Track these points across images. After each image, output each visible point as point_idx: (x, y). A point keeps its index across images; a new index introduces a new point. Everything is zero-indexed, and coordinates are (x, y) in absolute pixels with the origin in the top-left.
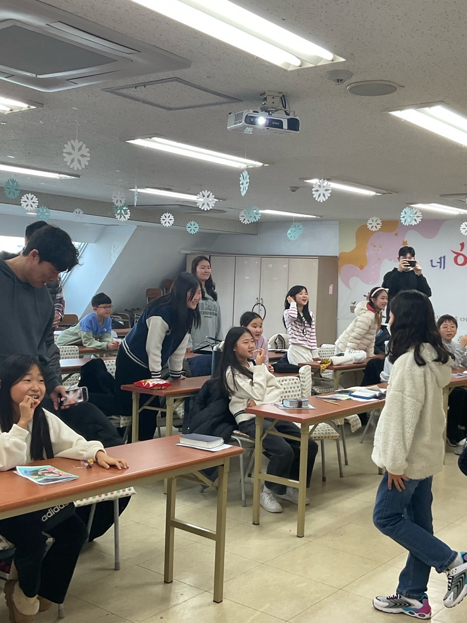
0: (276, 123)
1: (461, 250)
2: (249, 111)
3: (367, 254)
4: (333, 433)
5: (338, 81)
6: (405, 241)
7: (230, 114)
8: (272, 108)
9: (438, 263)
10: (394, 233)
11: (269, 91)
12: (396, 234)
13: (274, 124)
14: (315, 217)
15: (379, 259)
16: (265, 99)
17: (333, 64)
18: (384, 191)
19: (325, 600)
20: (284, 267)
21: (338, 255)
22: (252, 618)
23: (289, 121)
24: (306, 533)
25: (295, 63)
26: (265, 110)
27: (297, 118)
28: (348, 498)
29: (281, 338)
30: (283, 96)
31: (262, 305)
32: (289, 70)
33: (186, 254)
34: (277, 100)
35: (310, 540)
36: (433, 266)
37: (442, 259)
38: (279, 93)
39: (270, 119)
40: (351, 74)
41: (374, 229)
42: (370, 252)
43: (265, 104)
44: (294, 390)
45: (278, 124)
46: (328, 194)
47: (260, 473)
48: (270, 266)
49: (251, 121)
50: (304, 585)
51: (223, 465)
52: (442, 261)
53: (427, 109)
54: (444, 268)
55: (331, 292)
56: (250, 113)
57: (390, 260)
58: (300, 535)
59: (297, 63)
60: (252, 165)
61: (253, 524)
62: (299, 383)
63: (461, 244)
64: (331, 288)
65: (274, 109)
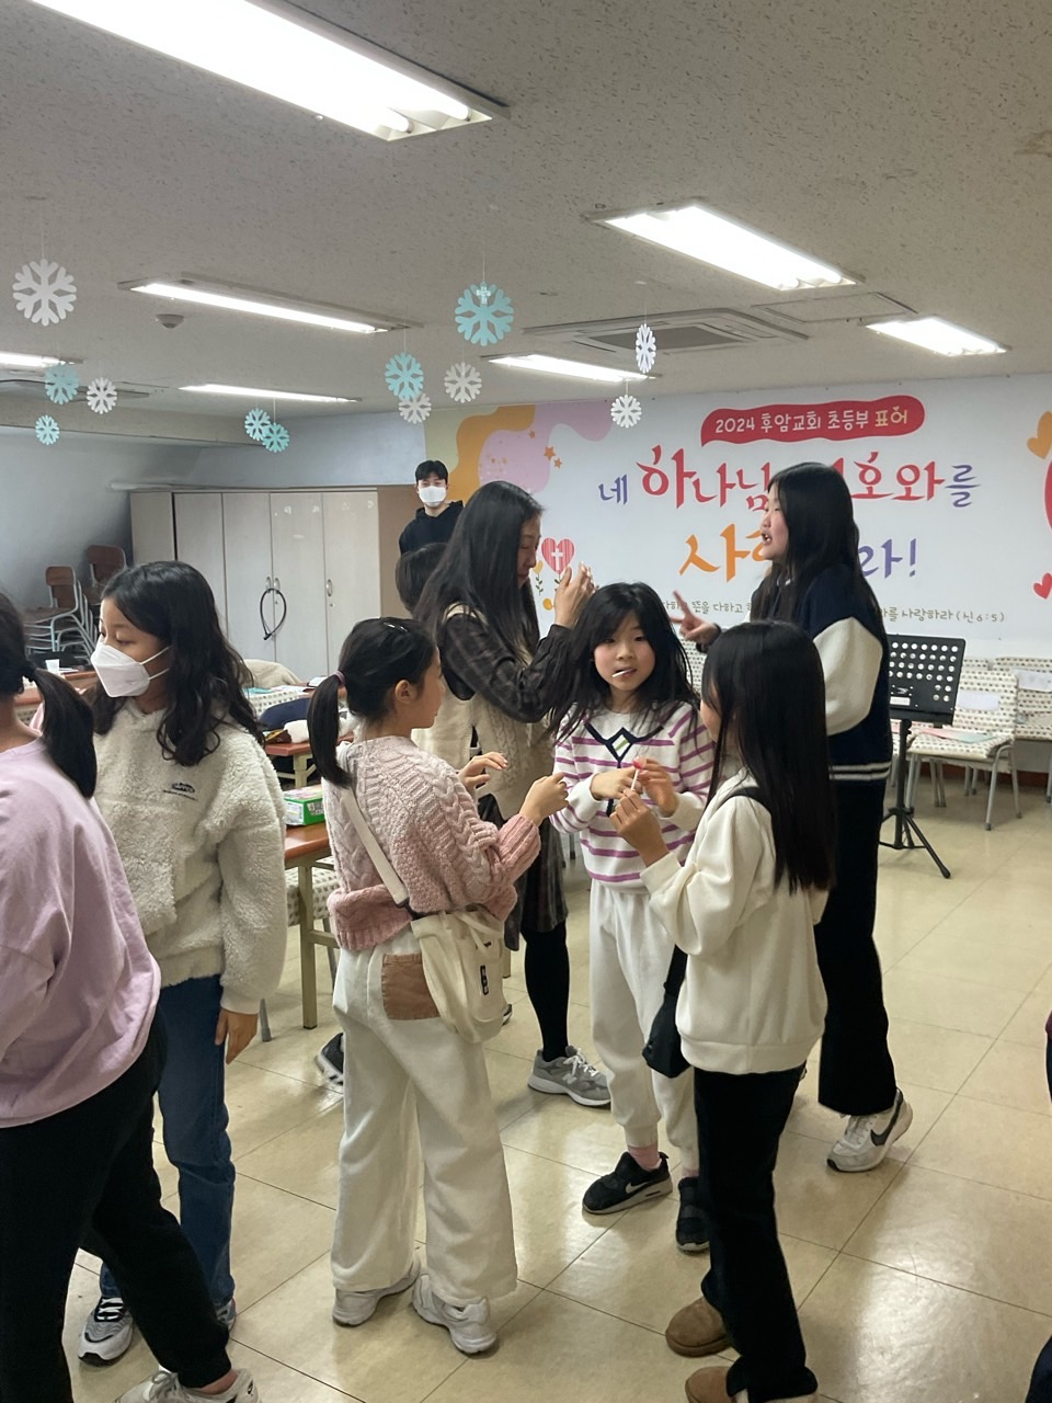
1: (655, 463)
6: (549, 447)
9: (613, 490)
10: (528, 431)
12: (532, 435)
14: (344, 400)
18: (393, 325)
20: (314, 511)
31: (278, 592)
33: (129, 493)
36: (604, 498)
37: (622, 482)
42: (486, 473)
48: (288, 510)
52: (621, 486)
54: (625, 501)
63: (654, 450)
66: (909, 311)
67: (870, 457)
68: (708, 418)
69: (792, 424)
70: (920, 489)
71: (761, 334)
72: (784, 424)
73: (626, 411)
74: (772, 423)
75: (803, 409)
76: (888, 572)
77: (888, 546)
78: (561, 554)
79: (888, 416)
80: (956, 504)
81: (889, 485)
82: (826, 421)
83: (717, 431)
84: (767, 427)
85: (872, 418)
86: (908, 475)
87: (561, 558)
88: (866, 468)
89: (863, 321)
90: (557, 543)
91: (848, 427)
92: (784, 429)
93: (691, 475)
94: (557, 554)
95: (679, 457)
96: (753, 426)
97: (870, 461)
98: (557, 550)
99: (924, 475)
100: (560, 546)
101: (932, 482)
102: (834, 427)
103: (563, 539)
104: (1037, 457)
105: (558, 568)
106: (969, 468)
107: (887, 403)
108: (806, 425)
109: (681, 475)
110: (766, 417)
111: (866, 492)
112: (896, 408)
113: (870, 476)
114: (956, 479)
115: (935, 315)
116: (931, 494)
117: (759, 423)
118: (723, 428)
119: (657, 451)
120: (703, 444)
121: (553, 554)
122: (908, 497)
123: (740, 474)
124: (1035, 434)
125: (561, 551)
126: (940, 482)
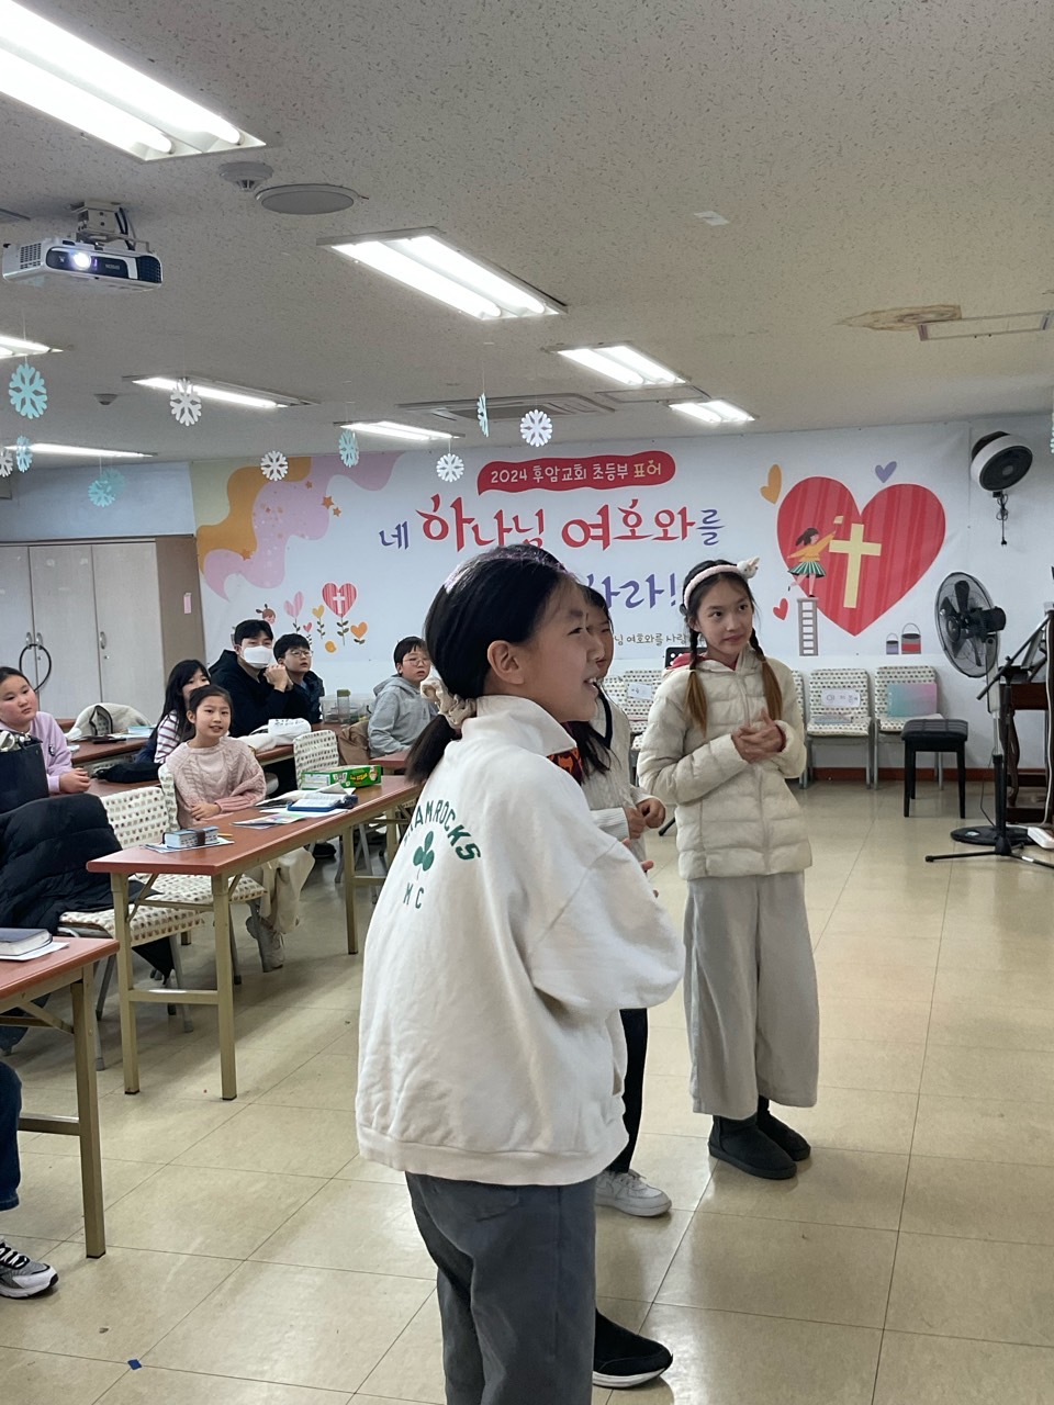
0: (113, 267)
1: (435, 511)
2: (53, 241)
3: (256, 527)
4: (252, 887)
5: (245, 183)
6: (327, 496)
7: (6, 246)
8: (102, 235)
9: (394, 536)
10: (304, 482)
11: (92, 200)
12: (309, 485)
13: (109, 268)
14: (141, 455)
15: (280, 536)
16: (84, 216)
17: (239, 150)
18: (294, 400)
19: (309, 1203)
20: (82, 563)
21: (195, 534)
22: (174, 1270)
23: (142, 262)
24: (240, 1090)
25: (160, 147)
26: (85, 238)
27: (154, 255)
28: (304, 1008)
29: (101, 712)
30: (121, 209)
31: (41, 648)
32: (147, 159)
34: (111, 221)
35: (248, 1102)
36: (385, 543)
37: (402, 529)
38: (114, 203)
39: (98, 258)
40: (268, 171)
41: (275, 476)
42: (260, 522)
43: (85, 226)
44: (156, 813)
45: (117, 267)
46: (196, 410)
47: (131, 989)
48: (51, 563)
49: (60, 261)
50: (258, 1186)
51: (81, 981)
52: (402, 533)
53: (403, 242)
54: (407, 546)
55: (188, 609)
56: (58, 246)
57: (303, 536)
58: (229, 1095)
59: (165, 146)
60: (24, 350)
61: (126, 1093)
62: (162, 798)
63: (432, 498)
64: (187, 600)
65: (104, 238)
66: (703, 395)
67: (631, 504)
68: (483, 470)
69: (560, 475)
70: (676, 529)
71: (583, 409)
72: (554, 475)
73: (450, 468)
74: (543, 471)
75: (570, 462)
76: (653, 603)
77: (651, 580)
78: (343, 598)
79: (645, 469)
80: (706, 543)
81: (648, 527)
82: (591, 472)
83: (493, 481)
84: (538, 478)
85: (631, 471)
86: (665, 519)
87: (343, 602)
88: (628, 513)
89: (668, 402)
90: (339, 587)
91: (611, 478)
92: (554, 480)
93: (469, 521)
94: (339, 598)
95: (457, 505)
96: (525, 477)
97: (632, 507)
98: (339, 594)
99: (678, 518)
100: (341, 591)
101: (685, 525)
102: (598, 477)
103: (344, 583)
104: (768, 502)
105: (340, 612)
106: (715, 512)
107: (644, 458)
108: (573, 476)
109: (460, 521)
110: (537, 469)
111: (630, 534)
112: (651, 462)
113: (632, 520)
114: (705, 521)
115: (723, 399)
116: (684, 536)
117: (531, 474)
118: (498, 478)
119: (436, 499)
120: (480, 493)
121: (335, 599)
122: (665, 537)
123: (516, 519)
124: (766, 485)
125: (343, 595)
126: (692, 524)
